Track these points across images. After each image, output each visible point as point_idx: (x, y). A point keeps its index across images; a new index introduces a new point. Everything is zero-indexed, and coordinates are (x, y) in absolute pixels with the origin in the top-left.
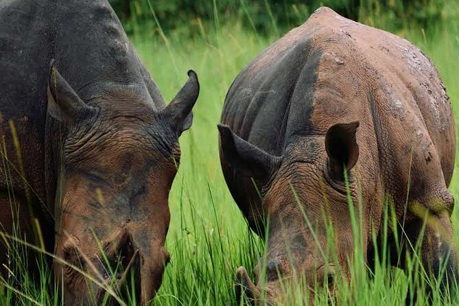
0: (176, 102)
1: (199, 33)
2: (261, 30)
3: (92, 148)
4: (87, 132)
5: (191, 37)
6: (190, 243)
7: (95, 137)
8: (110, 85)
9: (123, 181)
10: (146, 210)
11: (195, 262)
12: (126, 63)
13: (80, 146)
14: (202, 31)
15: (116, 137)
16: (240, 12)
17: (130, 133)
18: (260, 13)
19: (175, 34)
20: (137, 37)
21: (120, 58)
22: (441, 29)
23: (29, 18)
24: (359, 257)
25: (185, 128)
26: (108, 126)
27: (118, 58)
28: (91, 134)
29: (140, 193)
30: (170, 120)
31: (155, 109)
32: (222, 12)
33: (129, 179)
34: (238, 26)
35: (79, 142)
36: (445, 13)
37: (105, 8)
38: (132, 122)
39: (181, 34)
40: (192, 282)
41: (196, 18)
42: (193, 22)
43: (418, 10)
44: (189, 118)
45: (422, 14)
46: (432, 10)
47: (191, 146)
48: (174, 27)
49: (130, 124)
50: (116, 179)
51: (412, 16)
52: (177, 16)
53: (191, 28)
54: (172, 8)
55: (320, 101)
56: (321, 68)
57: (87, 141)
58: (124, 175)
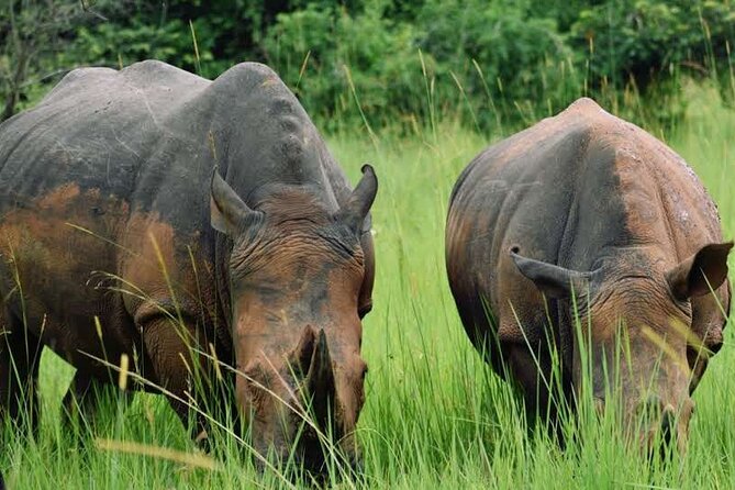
1: (412, 132)
2: (483, 128)
3: (258, 258)
4: (251, 241)
5: (403, 135)
6: (396, 369)
7: (261, 246)
8: (278, 187)
9: (300, 288)
11: (402, 391)
12: (300, 161)
13: (245, 258)
14: (416, 128)
15: (284, 243)
16: (460, 107)
17: (301, 236)
18: (482, 108)
19: (384, 132)
20: (342, 134)
22: (686, 131)
24: (587, 389)
26: (274, 233)
27: (290, 155)
32: (440, 107)
33: (306, 283)
34: (457, 124)
35: (243, 254)
36: (689, 113)
38: (301, 223)
39: (392, 133)
40: (398, 414)
41: (409, 115)
42: (406, 119)
43: (661, 108)
45: (665, 114)
46: (675, 109)
47: (401, 260)
48: (383, 125)
49: (300, 227)
50: (291, 286)
51: (653, 115)
52: (388, 112)
53: (403, 124)
54: (383, 102)
55: (633, 206)
56: (620, 167)
57: (252, 251)
58: (299, 280)
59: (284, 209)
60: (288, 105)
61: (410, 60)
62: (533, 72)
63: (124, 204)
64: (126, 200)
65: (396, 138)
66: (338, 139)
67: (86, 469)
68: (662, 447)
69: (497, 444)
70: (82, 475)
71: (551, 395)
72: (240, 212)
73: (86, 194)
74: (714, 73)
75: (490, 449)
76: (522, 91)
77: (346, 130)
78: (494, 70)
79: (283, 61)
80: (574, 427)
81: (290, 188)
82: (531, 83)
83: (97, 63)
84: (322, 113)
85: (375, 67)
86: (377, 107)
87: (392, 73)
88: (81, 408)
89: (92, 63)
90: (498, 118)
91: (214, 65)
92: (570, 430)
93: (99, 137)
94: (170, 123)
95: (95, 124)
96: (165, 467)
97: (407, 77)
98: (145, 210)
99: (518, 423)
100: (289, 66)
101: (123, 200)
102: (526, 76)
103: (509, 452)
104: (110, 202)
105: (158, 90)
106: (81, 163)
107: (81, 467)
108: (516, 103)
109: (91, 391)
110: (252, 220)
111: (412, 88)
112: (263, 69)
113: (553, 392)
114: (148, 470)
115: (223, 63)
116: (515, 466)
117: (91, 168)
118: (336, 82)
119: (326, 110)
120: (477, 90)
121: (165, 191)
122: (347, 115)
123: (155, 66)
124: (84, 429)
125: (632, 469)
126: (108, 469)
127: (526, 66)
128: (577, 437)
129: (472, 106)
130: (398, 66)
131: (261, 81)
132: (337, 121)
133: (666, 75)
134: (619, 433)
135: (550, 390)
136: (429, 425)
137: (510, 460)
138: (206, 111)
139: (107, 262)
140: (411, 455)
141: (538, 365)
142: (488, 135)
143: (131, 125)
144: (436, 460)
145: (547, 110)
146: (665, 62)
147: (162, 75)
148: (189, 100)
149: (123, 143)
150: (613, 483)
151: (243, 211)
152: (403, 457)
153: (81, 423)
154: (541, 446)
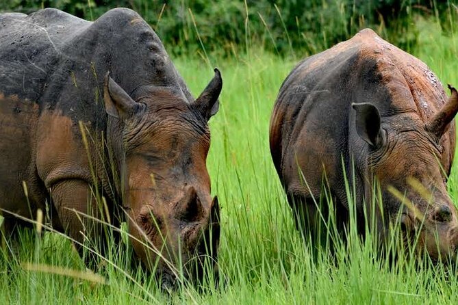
0: (204, 95)
1: (232, 54)
2: (279, 52)
3: (145, 135)
4: (139, 122)
5: (226, 56)
7: (145, 127)
8: (152, 87)
9: (174, 156)
10: (195, 175)
11: (227, 230)
12: (164, 71)
13: (135, 134)
15: (162, 124)
16: (264, 37)
17: (172, 120)
18: (278, 38)
19: (213, 54)
20: (184, 56)
21: (160, 67)
23: (93, 44)
25: (212, 114)
26: (154, 117)
27: (158, 67)
28: (141, 125)
29: (188, 163)
30: (201, 109)
31: (187, 102)
33: (178, 153)
34: (262, 49)
35: (133, 132)
36: (420, 39)
37: (148, 33)
38: (172, 111)
39: (218, 55)
41: (230, 43)
42: (228, 45)
43: (400, 36)
44: (216, 105)
45: (403, 40)
46: (410, 37)
48: (212, 49)
49: (171, 113)
50: (168, 155)
52: (215, 41)
53: (226, 50)
54: (212, 35)
55: (394, 90)
56: (381, 69)
57: (139, 130)
58: (174, 151)
59: (158, 102)
60: (151, 35)
61: (229, 6)
62: (314, 12)
63: (36, 105)
64: (37, 102)
65: (221, 58)
66: (182, 60)
67: (13, 286)
68: (404, 266)
69: (293, 265)
70: (10, 289)
71: (328, 232)
72: (127, 103)
73: (9, 98)
74: (437, 12)
75: (288, 269)
76: (307, 26)
77: (187, 54)
78: (287, 11)
79: (143, 7)
80: (344, 253)
81: (160, 88)
82: (313, 20)
83: (16, 10)
84: (171, 42)
85: (206, 10)
86: (208, 38)
87: (217, 14)
88: (9, 244)
89: (13, 9)
90: (291, 44)
91: (96, 10)
92: (341, 254)
93: (16, 60)
94: (66, 50)
95: (13, 51)
96: (67, 283)
97: (227, 17)
98: (51, 109)
99: (306, 251)
100: (147, 10)
101: (35, 103)
102: (309, 15)
103: (300, 271)
104: (25, 104)
105: (56, 28)
106: (4, 77)
107: (10, 284)
108: (303, 34)
109: (16, 232)
110: (137, 109)
111: (231, 24)
112: (130, 12)
113: (330, 230)
114: (55, 285)
115: (102, 8)
116: (305, 280)
117: (11, 80)
118: (179, 21)
119: (172, 39)
120: (276, 25)
121: (65, 95)
122: (186, 43)
123: (53, 12)
124: (12, 258)
125: (384, 280)
126: (28, 284)
127: (308, 9)
128: (347, 259)
129: (273, 36)
130: (222, 10)
131: (130, 20)
132: (180, 48)
133: (404, 14)
134: (375, 257)
135: (328, 228)
136: (246, 253)
137: (301, 276)
138: (91, 41)
139: (24, 144)
140: (234, 273)
141: (320, 211)
142: (283, 56)
143: (38, 52)
144: (251, 276)
145: (323, 38)
146: (403, 5)
147: (58, 18)
148: (78, 34)
149: (34, 64)
150: (371, 290)
151: (130, 103)
152: (229, 274)
153: (9, 254)
154: (322, 266)
